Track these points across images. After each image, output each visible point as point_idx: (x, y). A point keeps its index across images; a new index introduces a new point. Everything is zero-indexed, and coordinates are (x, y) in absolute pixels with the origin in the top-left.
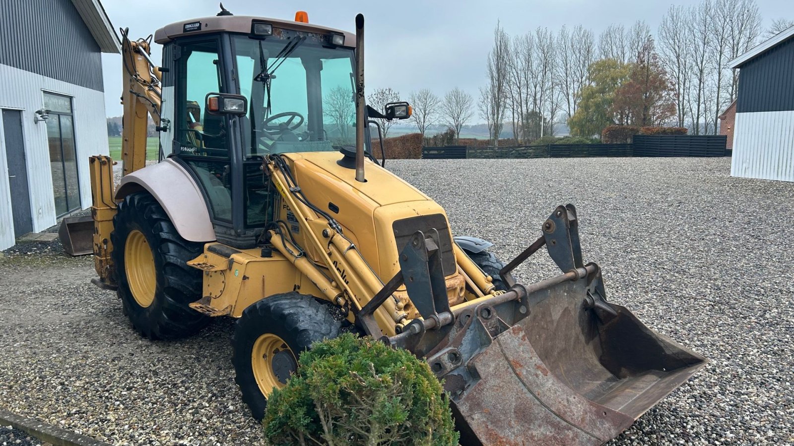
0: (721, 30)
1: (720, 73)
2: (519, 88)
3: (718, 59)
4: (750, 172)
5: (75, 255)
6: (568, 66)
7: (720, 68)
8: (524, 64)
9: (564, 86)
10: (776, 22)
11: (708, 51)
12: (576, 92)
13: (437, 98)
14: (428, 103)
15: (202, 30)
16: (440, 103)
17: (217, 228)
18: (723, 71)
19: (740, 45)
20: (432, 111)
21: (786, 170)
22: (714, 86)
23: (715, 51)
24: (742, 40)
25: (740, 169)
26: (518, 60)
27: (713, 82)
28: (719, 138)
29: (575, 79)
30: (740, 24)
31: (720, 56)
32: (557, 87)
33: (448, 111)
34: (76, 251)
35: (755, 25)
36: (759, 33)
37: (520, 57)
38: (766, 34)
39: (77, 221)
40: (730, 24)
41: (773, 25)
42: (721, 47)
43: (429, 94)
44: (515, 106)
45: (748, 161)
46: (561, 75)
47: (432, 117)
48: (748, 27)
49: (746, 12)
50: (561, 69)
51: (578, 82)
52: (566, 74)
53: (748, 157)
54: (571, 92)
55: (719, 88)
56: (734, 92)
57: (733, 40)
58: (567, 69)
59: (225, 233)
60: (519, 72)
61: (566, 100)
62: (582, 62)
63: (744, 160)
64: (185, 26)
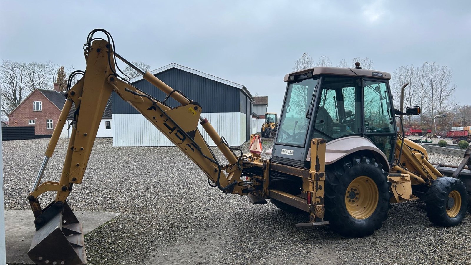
4: (125, 144)
15: (383, 77)
21: (145, 141)
45: (123, 138)
53: (123, 136)
63: (121, 137)
64: (373, 73)
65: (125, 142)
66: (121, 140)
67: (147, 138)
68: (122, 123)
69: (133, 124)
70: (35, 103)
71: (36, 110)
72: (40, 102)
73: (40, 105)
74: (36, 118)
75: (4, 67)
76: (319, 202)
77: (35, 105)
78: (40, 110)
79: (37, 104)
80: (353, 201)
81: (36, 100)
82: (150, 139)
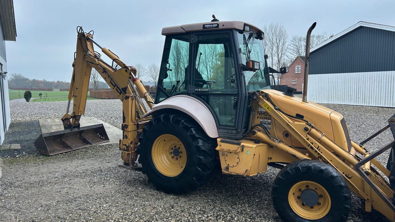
0: (272, 39)
1: (272, 58)
2: (184, 64)
3: (271, 52)
4: (316, 100)
5: (51, 155)
6: (206, 54)
7: (272, 56)
8: (185, 53)
9: (205, 63)
10: (294, 37)
11: (267, 48)
12: (210, 66)
13: (144, 68)
14: (140, 70)
15: (219, 28)
16: (146, 71)
17: (221, 130)
18: (274, 58)
19: (280, 46)
20: (142, 75)
21: (332, 99)
22: (270, 64)
23: (270, 48)
24: (280, 44)
25: (311, 99)
26: (183, 51)
27: (270, 62)
28: (281, 86)
29: (210, 60)
30: (279, 37)
31: (272, 51)
32: (202, 64)
33: (150, 75)
34: (51, 152)
35: (285, 38)
36: (287, 41)
37: (184, 49)
38: (290, 42)
39: (48, 135)
40: (276, 37)
41: (292, 38)
42: (272, 47)
43: (140, 66)
44: (182, 73)
45: (314, 95)
46: (203, 58)
47: (142, 78)
48: (283, 38)
49: (281, 32)
50: (203, 56)
51: (211, 61)
52: (206, 58)
53: (314, 94)
54: (208, 66)
55: (272, 65)
56: (279, 67)
57: (277, 44)
58: (206, 56)
59: (228, 133)
60: (184, 57)
61: (206, 70)
62: (212, 52)
63: (313, 95)
64: (204, 25)
65: (316, 99)
66: (313, 97)
67: (333, 96)
68: (315, 83)
69: (323, 83)
70: (296, 67)
71: (297, 73)
72: (299, 66)
73: (299, 68)
74: (296, 79)
75: (293, 41)
76: (126, 149)
77: (297, 69)
78: (299, 72)
79: (298, 67)
80: (177, 159)
81: (297, 65)
82: (336, 97)
